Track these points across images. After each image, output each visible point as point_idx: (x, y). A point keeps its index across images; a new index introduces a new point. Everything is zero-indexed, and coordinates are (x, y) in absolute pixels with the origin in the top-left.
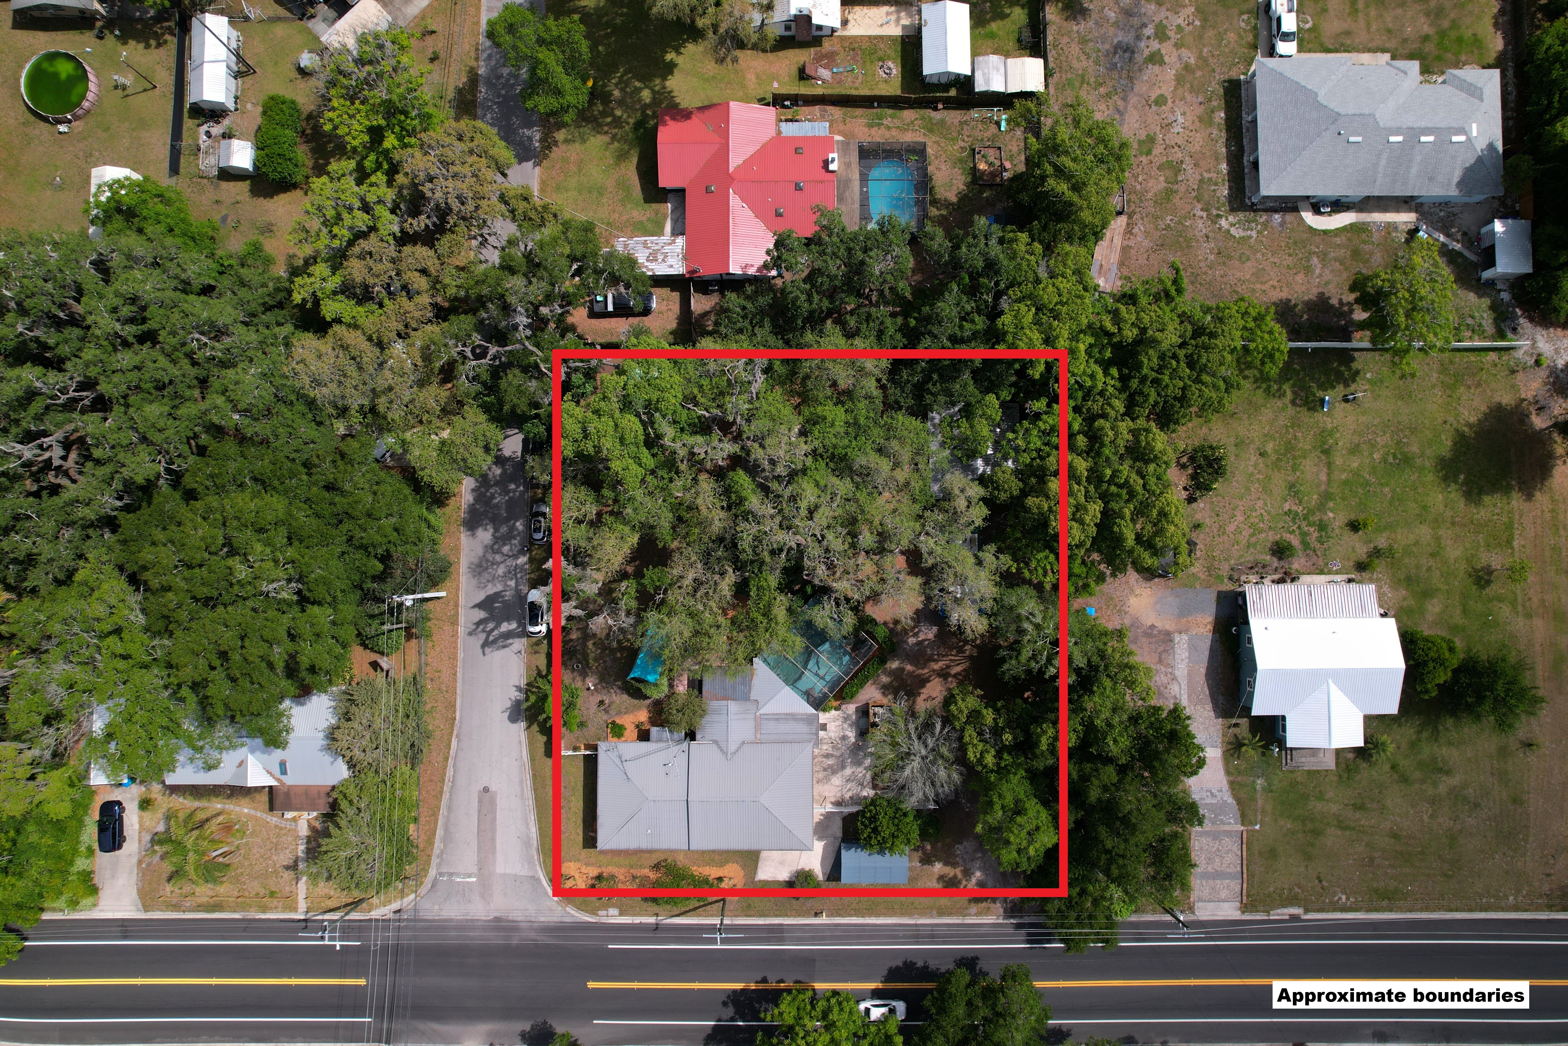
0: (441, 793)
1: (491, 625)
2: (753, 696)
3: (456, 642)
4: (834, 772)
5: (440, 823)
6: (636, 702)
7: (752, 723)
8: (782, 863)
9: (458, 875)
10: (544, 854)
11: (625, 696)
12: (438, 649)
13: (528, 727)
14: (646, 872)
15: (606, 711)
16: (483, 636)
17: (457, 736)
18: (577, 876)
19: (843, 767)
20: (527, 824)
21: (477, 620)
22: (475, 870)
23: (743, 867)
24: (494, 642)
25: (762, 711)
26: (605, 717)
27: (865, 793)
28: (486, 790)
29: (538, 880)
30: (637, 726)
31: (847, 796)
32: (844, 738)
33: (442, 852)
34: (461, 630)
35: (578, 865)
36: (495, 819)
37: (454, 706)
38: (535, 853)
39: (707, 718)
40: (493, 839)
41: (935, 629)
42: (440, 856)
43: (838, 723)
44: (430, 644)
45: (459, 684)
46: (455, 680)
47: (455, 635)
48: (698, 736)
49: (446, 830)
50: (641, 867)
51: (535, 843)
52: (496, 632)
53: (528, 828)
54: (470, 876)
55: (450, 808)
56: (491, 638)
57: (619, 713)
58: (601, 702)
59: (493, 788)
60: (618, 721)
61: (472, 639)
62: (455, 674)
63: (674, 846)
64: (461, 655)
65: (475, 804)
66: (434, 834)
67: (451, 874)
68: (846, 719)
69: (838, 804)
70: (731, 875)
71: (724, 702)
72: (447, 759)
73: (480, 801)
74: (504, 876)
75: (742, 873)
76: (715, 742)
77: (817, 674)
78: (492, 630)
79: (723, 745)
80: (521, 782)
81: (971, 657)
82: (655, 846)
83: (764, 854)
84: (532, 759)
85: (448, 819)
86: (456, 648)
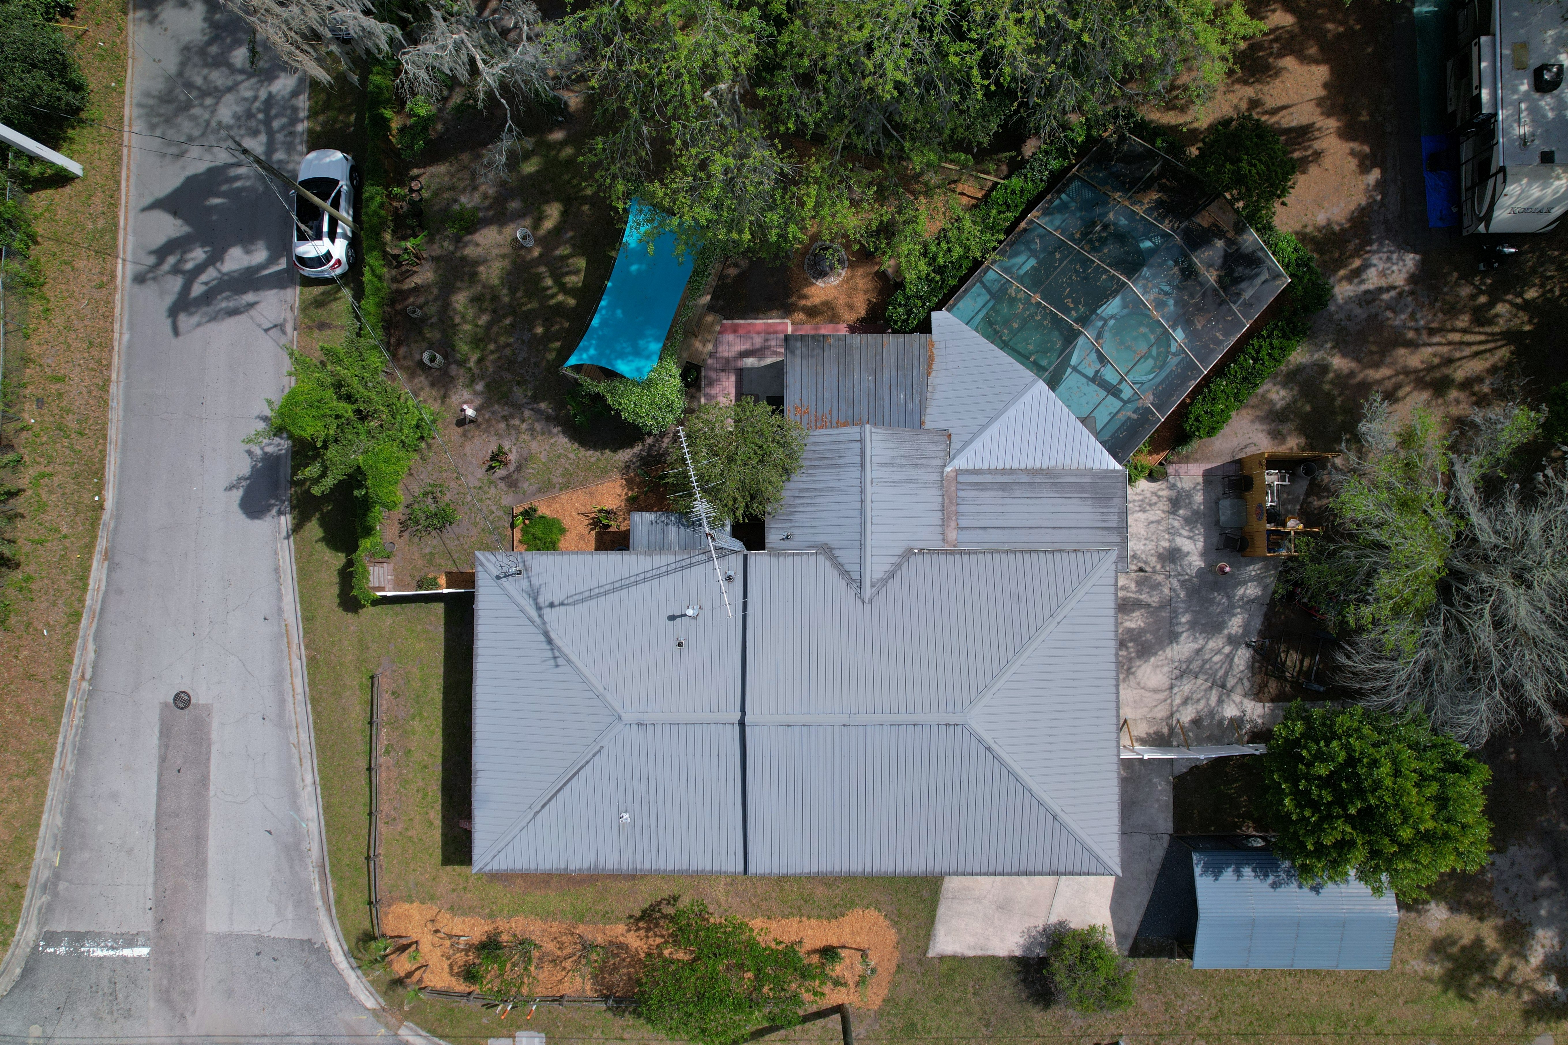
0: (58, 708)
1: (198, 255)
2: (932, 421)
3: (109, 303)
4: (1145, 651)
5: (52, 794)
6: (593, 455)
7: (933, 497)
8: (1004, 907)
9: (96, 937)
10: (339, 880)
11: (563, 441)
12: (59, 321)
13: (297, 528)
14: (618, 931)
15: (511, 482)
16: (176, 284)
17: (108, 556)
18: (427, 943)
19: (1173, 637)
20: (294, 796)
21: (160, 240)
22: (146, 923)
23: (896, 919)
24: (208, 297)
25: (960, 462)
26: (507, 500)
27: (1230, 711)
28: (182, 700)
29: (322, 952)
30: (595, 523)
31: (1187, 716)
32: (1172, 556)
33: (57, 876)
34: (124, 271)
35: (430, 910)
36: (204, 781)
37: (99, 473)
38: (314, 876)
39: (799, 481)
40: (200, 839)
41: (1411, 260)
42: (49, 887)
43: (1156, 514)
44: (37, 306)
45: (116, 415)
46: (104, 404)
47: (107, 282)
48: (773, 537)
49: (71, 812)
50: (607, 918)
51: (314, 847)
52: (210, 274)
53: (296, 807)
54: (131, 942)
55: (82, 753)
56: (197, 289)
57: (546, 488)
58: (497, 458)
59: (200, 697)
60: (543, 510)
61: (150, 290)
62: (104, 387)
63: (701, 862)
64: (121, 337)
65: (152, 740)
66: (35, 825)
67: (79, 938)
68: (1175, 503)
69: (1158, 740)
70: (862, 941)
71: (852, 432)
72: (76, 616)
73: (166, 733)
74: (224, 939)
75: (892, 936)
76: (826, 550)
77: (1096, 379)
78: (200, 269)
79: (848, 558)
80: (278, 679)
81: (1510, 336)
82: (646, 862)
83: (952, 884)
84: (308, 618)
85: (76, 782)
86: (109, 318)
